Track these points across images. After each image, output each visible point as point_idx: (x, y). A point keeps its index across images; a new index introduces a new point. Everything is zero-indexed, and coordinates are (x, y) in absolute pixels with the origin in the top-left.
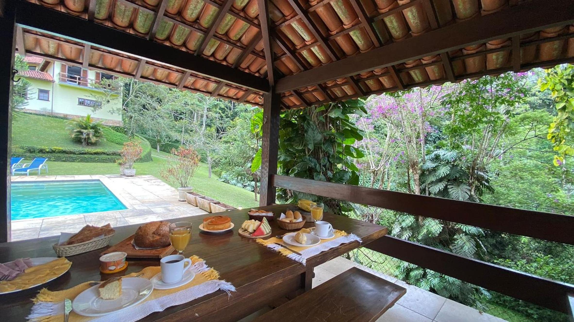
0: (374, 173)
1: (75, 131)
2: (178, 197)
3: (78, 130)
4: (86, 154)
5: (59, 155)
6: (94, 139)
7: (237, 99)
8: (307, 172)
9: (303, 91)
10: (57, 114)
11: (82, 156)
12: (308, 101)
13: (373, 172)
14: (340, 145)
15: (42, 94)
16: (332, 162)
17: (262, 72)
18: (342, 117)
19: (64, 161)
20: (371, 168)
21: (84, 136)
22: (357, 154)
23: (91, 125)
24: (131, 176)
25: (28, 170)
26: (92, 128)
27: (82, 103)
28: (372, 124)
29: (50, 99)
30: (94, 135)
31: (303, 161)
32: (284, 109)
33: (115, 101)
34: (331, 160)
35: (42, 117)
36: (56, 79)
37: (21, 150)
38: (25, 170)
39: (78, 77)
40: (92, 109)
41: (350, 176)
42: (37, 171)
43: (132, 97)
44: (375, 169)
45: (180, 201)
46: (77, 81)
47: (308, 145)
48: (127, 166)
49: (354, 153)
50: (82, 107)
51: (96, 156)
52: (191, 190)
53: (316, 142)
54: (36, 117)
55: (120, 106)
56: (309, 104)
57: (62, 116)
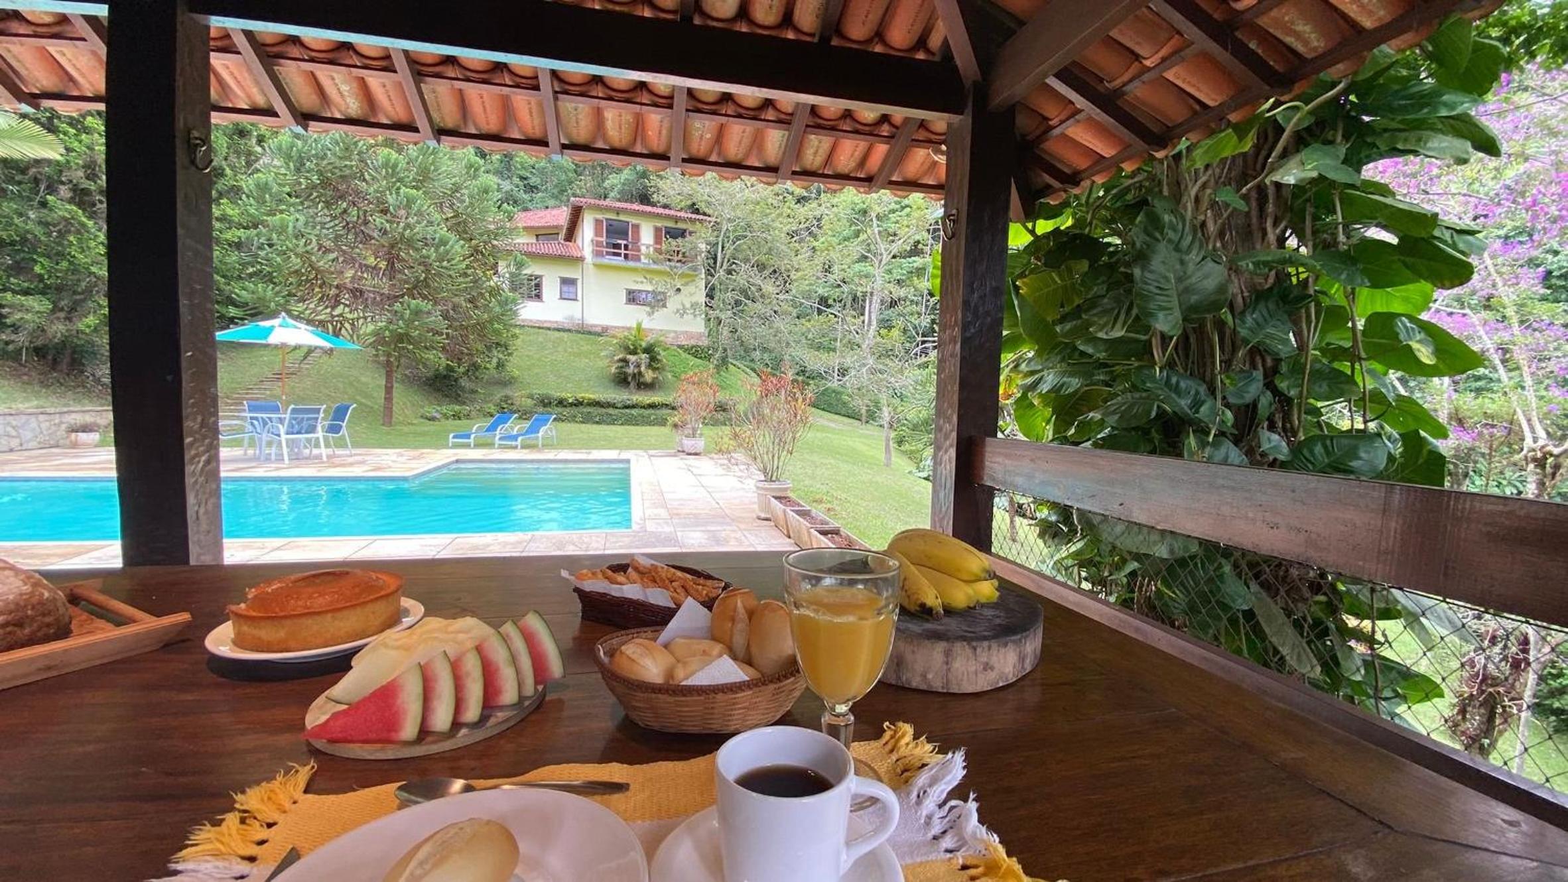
0: (1540, 463)
1: (616, 358)
2: (756, 506)
3: (621, 356)
4: (633, 407)
5: (589, 409)
6: (649, 376)
7: (869, 180)
8: (1154, 434)
9: (1118, 83)
10: (592, 326)
11: (627, 411)
12: (1155, 129)
13: (1535, 460)
14: (1337, 316)
15: (565, 288)
16: (1292, 393)
17: (935, 41)
18: (1340, 175)
19: (597, 423)
20: (1528, 442)
21: (631, 370)
22: (1438, 352)
23: (644, 344)
24: (696, 454)
25: (520, 439)
26: (649, 350)
27: (633, 297)
28: (1532, 263)
29: (579, 297)
30: (649, 366)
31: (1134, 388)
32: (1055, 191)
33: (691, 288)
34: (1283, 385)
35: (565, 335)
36: (587, 252)
37: (529, 402)
38: (515, 438)
39: (623, 242)
40: (648, 309)
41: (1391, 458)
42: (534, 442)
43: (721, 273)
44: (1550, 448)
45: (759, 518)
46: (623, 251)
47: (1151, 315)
48: (688, 431)
49: (1415, 345)
50: (633, 307)
51: (651, 411)
52: (786, 489)
53: (1194, 299)
54: (557, 334)
55: (702, 298)
56: (1162, 137)
57: (599, 330)
